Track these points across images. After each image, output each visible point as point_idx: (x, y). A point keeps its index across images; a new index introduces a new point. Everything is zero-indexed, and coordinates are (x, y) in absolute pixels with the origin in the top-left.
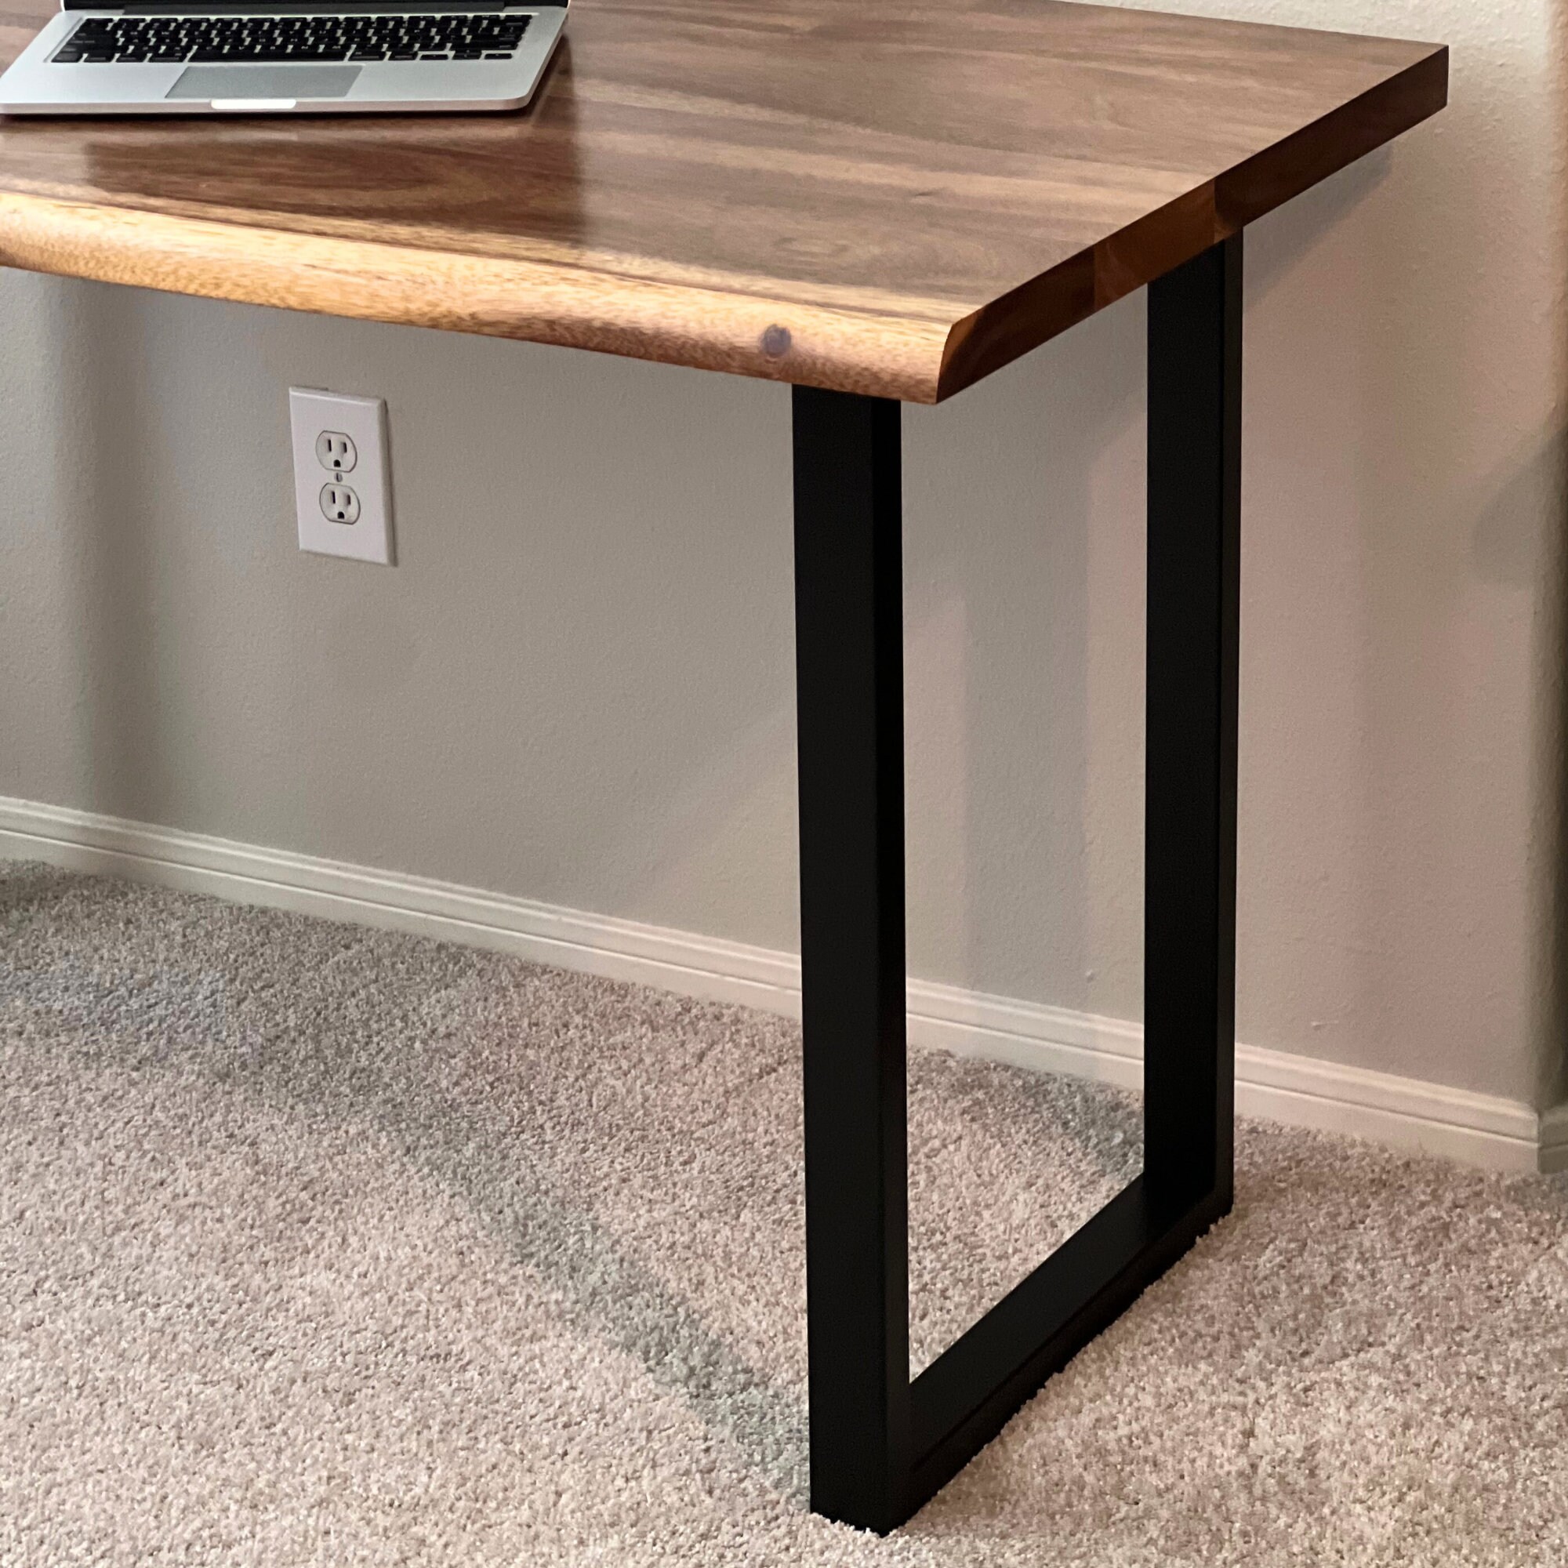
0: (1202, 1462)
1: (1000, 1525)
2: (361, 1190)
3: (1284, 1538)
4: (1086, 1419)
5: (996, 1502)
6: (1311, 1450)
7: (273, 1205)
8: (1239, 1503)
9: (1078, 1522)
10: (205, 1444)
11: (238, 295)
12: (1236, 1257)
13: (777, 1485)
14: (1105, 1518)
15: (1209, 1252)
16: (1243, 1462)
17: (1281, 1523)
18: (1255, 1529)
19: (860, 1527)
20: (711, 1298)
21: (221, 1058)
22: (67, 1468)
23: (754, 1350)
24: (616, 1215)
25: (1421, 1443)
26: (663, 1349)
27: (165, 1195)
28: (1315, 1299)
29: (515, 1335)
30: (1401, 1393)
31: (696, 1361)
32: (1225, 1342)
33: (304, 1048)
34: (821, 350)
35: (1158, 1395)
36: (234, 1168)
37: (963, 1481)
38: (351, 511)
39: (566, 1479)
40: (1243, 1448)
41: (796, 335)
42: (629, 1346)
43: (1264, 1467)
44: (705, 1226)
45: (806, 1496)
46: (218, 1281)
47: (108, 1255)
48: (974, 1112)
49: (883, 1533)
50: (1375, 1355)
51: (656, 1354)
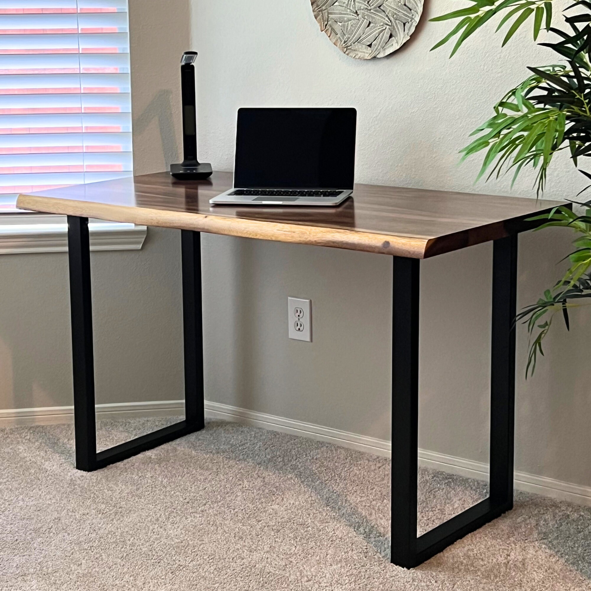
0: (495, 560)
1: (439, 569)
2: (289, 489)
3: (513, 578)
4: (466, 549)
5: (439, 564)
6: (524, 560)
7: (267, 491)
8: (503, 569)
9: (460, 570)
10: (241, 538)
11: (261, 238)
12: (512, 518)
13: (383, 557)
14: (467, 571)
15: (506, 517)
16: (505, 561)
17: (513, 574)
18: (506, 574)
19: (403, 567)
20: (373, 517)
21: (259, 460)
22: (206, 540)
23: (382, 529)
24: (353, 499)
25: (554, 560)
26: (359, 527)
27: (241, 487)
28: (531, 529)
29: (322, 522)
30: (550, 548)
31: (367, 530)
32: (506, 536)
33: (280, 459)
34: (397, 247)
35: (486, 545)
36: (259, 482)
37: (432, 559)
38: (301, 328)
39: (330, 552)
40: (506, 558)
41: (391, 243)
42: (350, 526)
43: (511, 562)
44: (374, 502)
45: (390, 560)
46: (250, 505)
47: (225, 498)
48: (448, 484)
49: (409, 569)
50: (545, 541)
51: (357, 527)
